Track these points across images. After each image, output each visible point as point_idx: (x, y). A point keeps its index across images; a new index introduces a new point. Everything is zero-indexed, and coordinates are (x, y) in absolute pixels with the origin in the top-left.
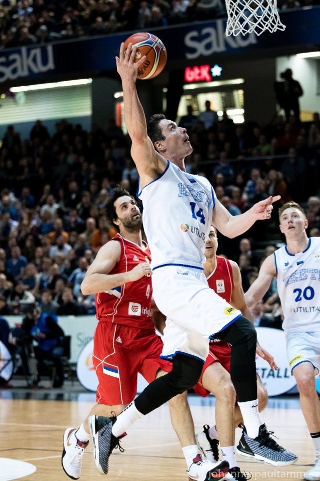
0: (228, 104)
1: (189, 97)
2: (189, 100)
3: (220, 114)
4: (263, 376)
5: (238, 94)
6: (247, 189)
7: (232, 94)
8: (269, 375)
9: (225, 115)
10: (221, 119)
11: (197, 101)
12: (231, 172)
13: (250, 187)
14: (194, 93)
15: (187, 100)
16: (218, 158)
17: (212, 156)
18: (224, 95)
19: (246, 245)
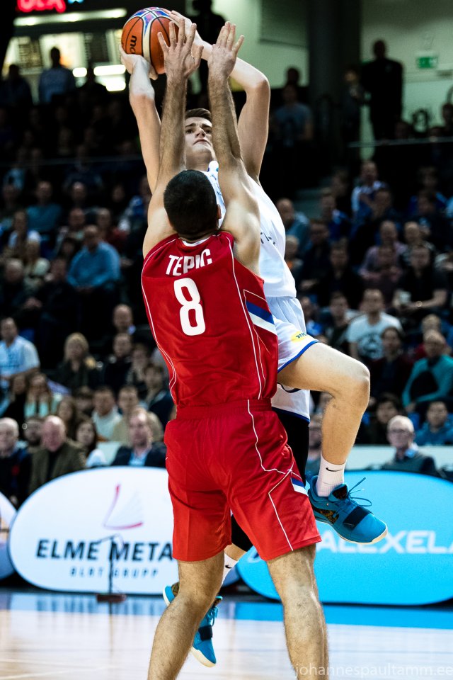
0: (97, 55)
1: (24, 40)
2: (25, 46)
3: (80, 73)
4: (151, 558)
5: (114, 37)
6: (129, 212)
7: (105, 37)
8: (163, 555)
9: (91, 76)
10: (81, 82)
11: (39, 47)
12: (98, 180)
13: (136, 208)
14: (35, 34)
15: (20, 46)
16: (73, 155)
17: (64, 151)
18: (89, 37)
19: (123, 316)
